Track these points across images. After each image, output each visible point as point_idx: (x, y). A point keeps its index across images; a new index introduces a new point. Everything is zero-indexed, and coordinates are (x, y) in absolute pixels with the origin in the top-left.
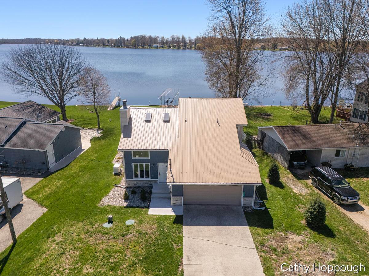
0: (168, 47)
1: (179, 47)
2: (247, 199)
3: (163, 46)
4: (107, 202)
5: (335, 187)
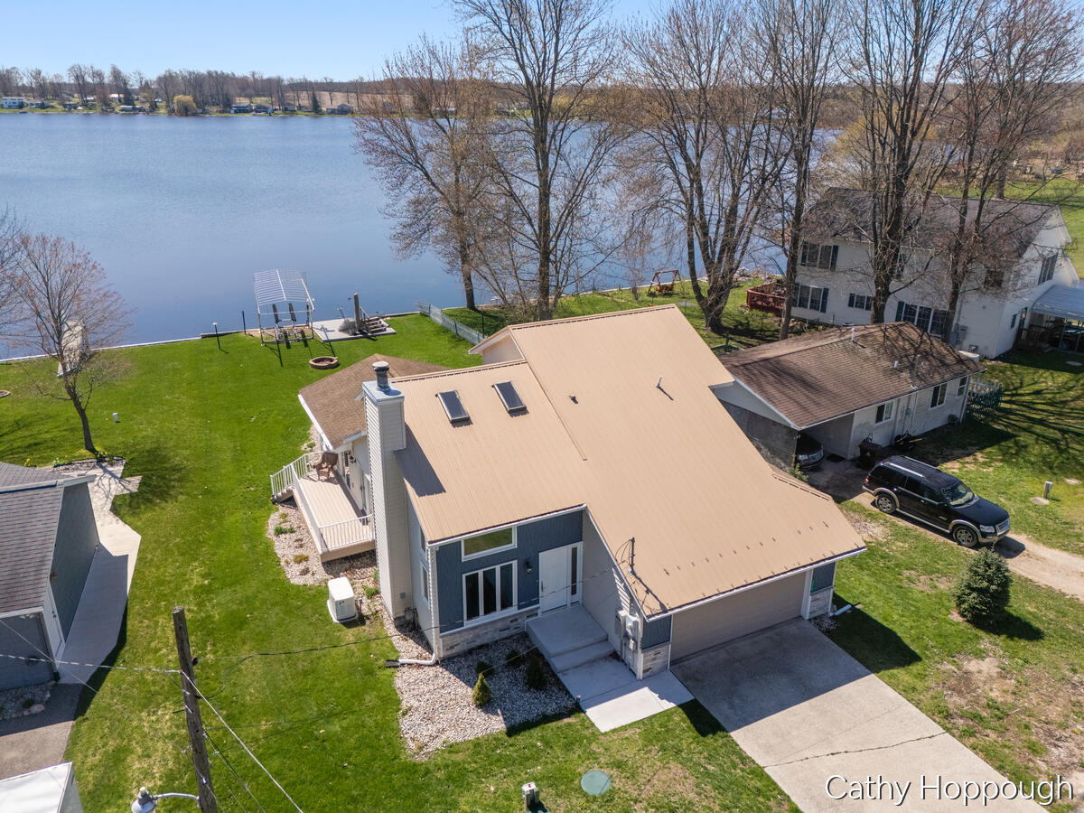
0: (65, 106)
1: (107, 108)
2: (818, 596)
3: (43, 104)
4: (433, 738)
5: (954, 506)
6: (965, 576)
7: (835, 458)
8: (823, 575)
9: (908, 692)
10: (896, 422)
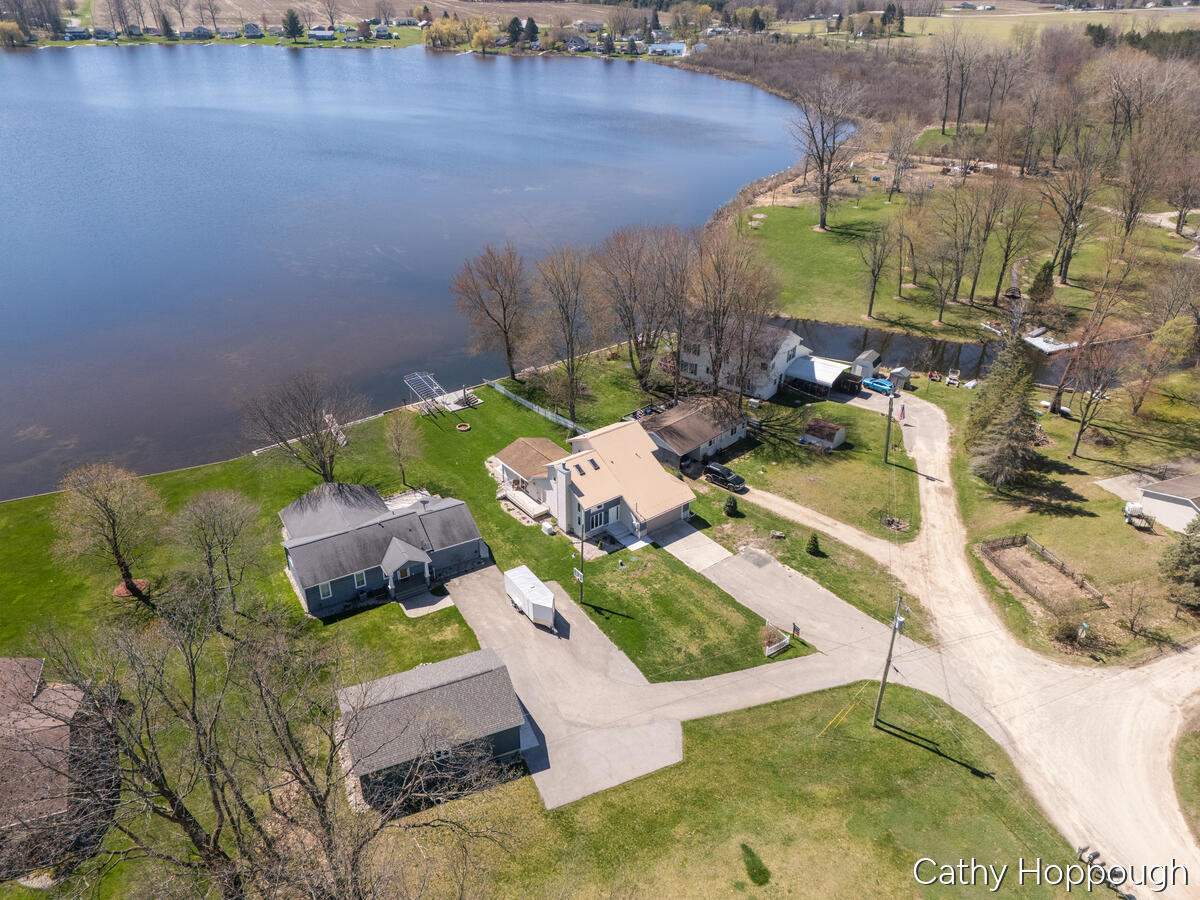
4: (591, 557)
5: (730, 478)
6: (725, 502)
7: (695, 461)
8: (686, 507)
9: (707, 535)
10: (718, 445)
